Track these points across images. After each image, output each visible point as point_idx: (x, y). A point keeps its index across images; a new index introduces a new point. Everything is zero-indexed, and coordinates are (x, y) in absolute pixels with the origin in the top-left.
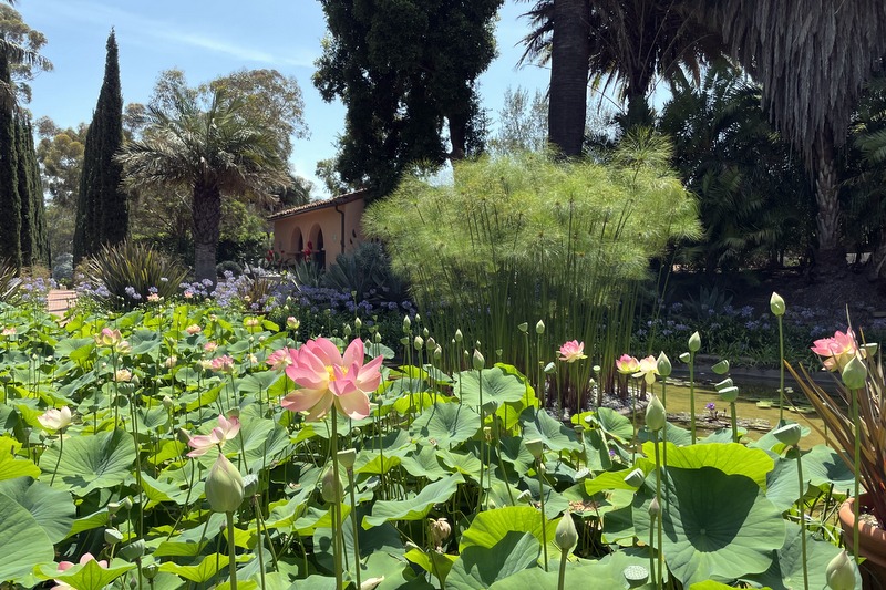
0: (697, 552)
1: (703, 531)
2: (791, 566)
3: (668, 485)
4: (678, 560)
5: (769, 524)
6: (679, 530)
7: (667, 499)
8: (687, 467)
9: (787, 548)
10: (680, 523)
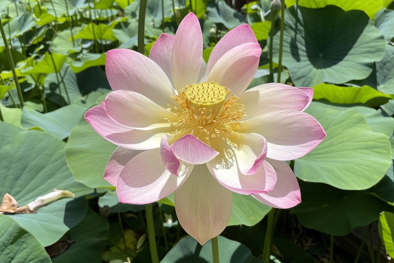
0: (315, 70)
1: (321, 55)
2: (385, 77)
3: (298, 20)
4: (299, 74)
5: (373, 44)
6: (302, 53)
7: (296, 30)
8: (314, 6)
9: (384, 63)
10: (304, 48)
